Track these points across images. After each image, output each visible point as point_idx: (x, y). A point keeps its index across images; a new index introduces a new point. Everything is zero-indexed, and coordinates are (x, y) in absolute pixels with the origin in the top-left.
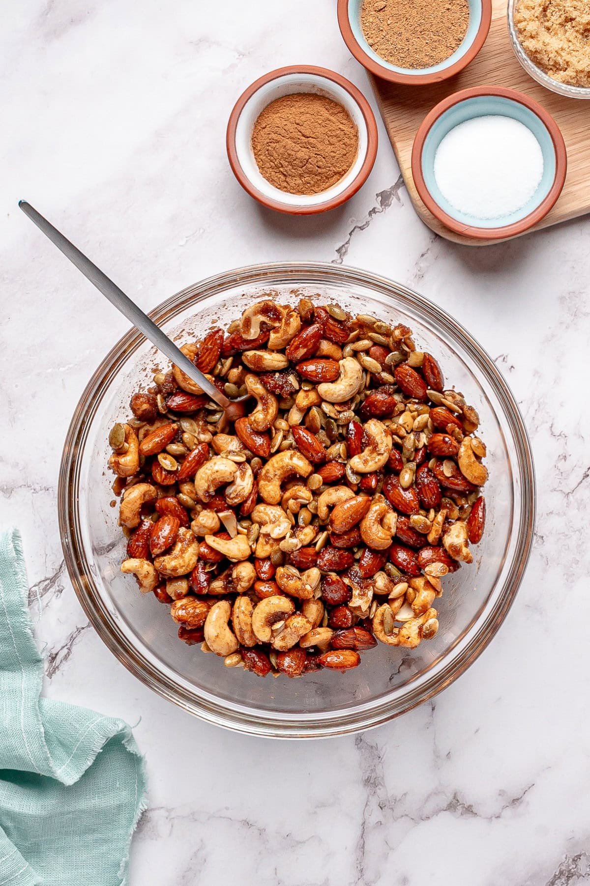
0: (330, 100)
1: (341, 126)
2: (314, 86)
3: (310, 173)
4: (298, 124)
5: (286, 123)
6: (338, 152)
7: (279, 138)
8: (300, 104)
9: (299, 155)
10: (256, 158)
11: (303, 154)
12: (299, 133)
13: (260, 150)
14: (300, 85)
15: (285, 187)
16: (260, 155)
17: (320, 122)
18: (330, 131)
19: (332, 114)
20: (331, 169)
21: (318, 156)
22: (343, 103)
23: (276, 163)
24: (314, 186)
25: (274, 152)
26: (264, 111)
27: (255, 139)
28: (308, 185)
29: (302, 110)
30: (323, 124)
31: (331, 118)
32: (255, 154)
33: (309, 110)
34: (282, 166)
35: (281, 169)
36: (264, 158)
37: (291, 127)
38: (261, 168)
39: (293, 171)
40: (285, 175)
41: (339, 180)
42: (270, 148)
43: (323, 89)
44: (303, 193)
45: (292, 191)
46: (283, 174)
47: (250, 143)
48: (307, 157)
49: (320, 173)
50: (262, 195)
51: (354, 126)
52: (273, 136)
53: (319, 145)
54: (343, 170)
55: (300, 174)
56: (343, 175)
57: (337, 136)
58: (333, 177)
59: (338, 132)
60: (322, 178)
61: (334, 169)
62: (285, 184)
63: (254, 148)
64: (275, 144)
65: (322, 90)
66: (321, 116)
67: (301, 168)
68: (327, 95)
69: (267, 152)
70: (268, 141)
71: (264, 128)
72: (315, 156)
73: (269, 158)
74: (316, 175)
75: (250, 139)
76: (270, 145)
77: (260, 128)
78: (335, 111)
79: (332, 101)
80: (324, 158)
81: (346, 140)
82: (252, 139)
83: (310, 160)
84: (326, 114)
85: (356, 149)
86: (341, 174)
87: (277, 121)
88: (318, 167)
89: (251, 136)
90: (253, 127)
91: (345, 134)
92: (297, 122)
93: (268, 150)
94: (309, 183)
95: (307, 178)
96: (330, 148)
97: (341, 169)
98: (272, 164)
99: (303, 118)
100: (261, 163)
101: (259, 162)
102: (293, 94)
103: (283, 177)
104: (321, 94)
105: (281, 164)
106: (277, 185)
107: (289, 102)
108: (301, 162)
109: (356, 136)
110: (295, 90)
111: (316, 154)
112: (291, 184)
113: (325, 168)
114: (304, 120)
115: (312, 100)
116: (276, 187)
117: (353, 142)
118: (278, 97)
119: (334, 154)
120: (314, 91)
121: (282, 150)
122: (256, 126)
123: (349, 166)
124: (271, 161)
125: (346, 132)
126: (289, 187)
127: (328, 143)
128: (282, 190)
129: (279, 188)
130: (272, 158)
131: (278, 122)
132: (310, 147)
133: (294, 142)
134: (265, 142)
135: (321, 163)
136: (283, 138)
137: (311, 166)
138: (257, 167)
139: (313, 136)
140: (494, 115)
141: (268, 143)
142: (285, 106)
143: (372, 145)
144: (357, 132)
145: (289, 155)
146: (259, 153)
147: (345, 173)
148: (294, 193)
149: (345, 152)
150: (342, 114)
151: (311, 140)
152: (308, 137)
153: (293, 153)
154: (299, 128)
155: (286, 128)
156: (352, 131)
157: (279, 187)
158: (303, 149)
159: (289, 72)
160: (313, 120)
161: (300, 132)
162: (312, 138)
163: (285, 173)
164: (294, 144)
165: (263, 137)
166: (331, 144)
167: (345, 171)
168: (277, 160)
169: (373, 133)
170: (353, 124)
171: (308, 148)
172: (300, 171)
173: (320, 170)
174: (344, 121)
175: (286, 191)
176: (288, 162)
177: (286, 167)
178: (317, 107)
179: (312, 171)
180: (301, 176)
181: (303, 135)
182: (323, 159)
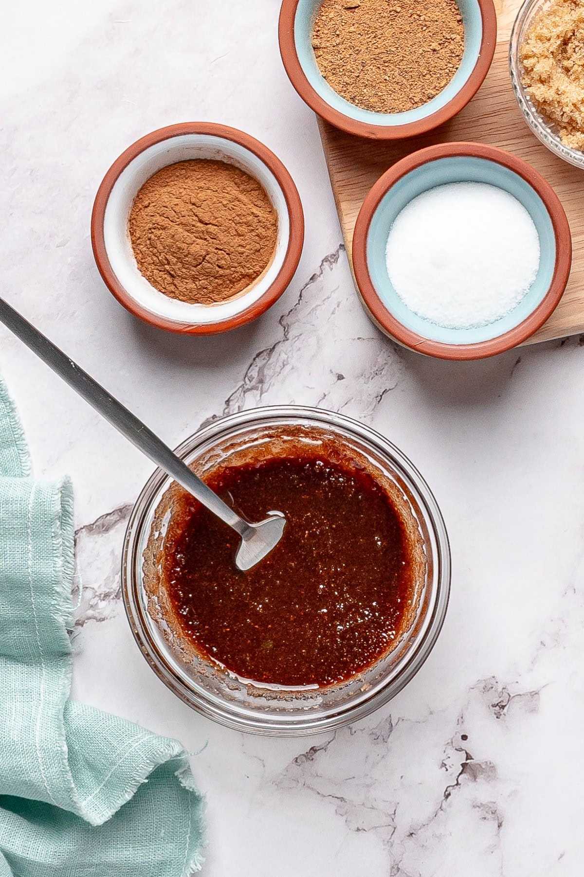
0: (241, 170)
1: (255, 210)
2: (218, 152)
3: (208, 275)
4: (194, 204)
5: (177, 201)
6: (248, 247)
7: (166, 223)
8: (198, 175)
9: (194, 249)
10: (134, 249)
11: (198, 247)
12: (195, 218)
13: (139, 238)
14: (200, 149)
15: (174, 292)
16: (140, 244)
17: (225, 203)
18: (238, 215)
19: (242, 192)
20: (238, 269)
21: (220, 252)
22: (259, 178)
23: (160, 258)
24: (213, 292)
25: (158, 242)
26: (147, 182)
27: (133, 221)
28: (205, 290)
29: (202, 184)
30: (230, 206)
31: (242, 197)
32: (133, 243)
33: (211, 185)
34: (169, 264)
35: (167, 267)
36: (145, 249)
37: (183, 208)
38: (140, 263)
39: (184, 270)
40: (172, 276)
41: (249, 284)
42: (153, 237)
43: (232, 156)
44: (197, 301)
45: (181, 298)
46: (170, 274)
47: (126, 226)
48: (204, 253)
49: (221, 276)
50: (138, 306)
51: (272, 211)
52: (158, 219)
53: (221, 236)
54: (255, 272)
55: (193, 275)
56: (254, 278)
57: (248, 224)
58: (239, 281)
59: (251, 218)
60: (224, 282)
61: (242, 270)
62: (172, 288)
63: (132, 234)
64: (161, 231)
65: (229, 157)
66: (227, 193)
67: (195, 267)
68: (237, 165)
69: (148, 242)
70: (151, 226)
71: (146, 207)
72: (216, 251)
73: (151, 249)
74: (216, 278)
75: (127, 221)
76: (152, 233)
77: (141, 206)
78: (248, 187)
79: (243, 173)
80: (228, 254)
81: (261, 230)
82: (130, 221)
83: (207, 258)
84: (235, 192)
85: (275, 243)
86: (252, 278)
87: (165, 198)
88: (219, 267)
89: (128, 216)
90: (131, 204)
91: (260, 222)
92: (193, 200)
93: (149, 239)
94: (206, 288)
95: (203, 281)
96: (238, 240)
97: (251, 271)
98: (155, 258)
99: (202, 195)
100: (141, 255)
101: (137, 254)
102: (190, 160)
103: (169, 278)
104: (229, 163)
105: (167, 259)
106: (161, 288)
107: (183, 172)
108: (195, 259)
109: (275, 224)
110: (194, 155)
111: (217, 249)
112: (180, 289)
113: (229, 268)
114: (202, 198)
115: (216, 170)
116: (160, 291)
117: (269, 233)
118: (168, 163)
119: (243, 250)
120: (218, 158)
121: (169, 241)
122: (135, 203)
123: (263, 267)
124: (154, 255)
125: (261, 219)
126: (177, 292)
127: (235, 233)
128: (167, 295)
129: (164, 293)
130: (155, 250)
131: (166, 200)
132: (209, 238)
133: (188, 231)
134: (147, 228)
135: (223, 262)
136: (171, 223)
137: (209, 265)
138: (135, 261)
139: (214, 222)
140: (477, 182)
141: (150, 229)
142: (177, 176)
143: (295, 242)
144: (276, 220)
145: (179, 248)
146: (138, 242)
147: (258, 275)
148: (184, 301)
149: (258, 246)
150: (257, 192)
151: (211, 228)
152: (206, 224)
153: (184, 246)
154: (196, 210)
155: (177, 209)
156: (270, 217)
157: (163, 291)
158: (199, 241)
159: (184, 131)
160: (215, 200)
161: (196, 216)
162: (213, 225)
163: (172, 273)
164: (186, 233)
165: (145, 221)
166: (240, 235)
167: (258, 274)
168: (162, 254)
169: (297, 224)
170: (272, 207)
171: (205, 239)
172: (194, 271)
173: (221, 272)
174: (259, 203)
175: (173, 297)
176: (178, 258)
177: (175, 264)
178: (222, 180)
179: (210, 273)
180: (194, 279)
181: (201, 221)
182: (227, 256)
